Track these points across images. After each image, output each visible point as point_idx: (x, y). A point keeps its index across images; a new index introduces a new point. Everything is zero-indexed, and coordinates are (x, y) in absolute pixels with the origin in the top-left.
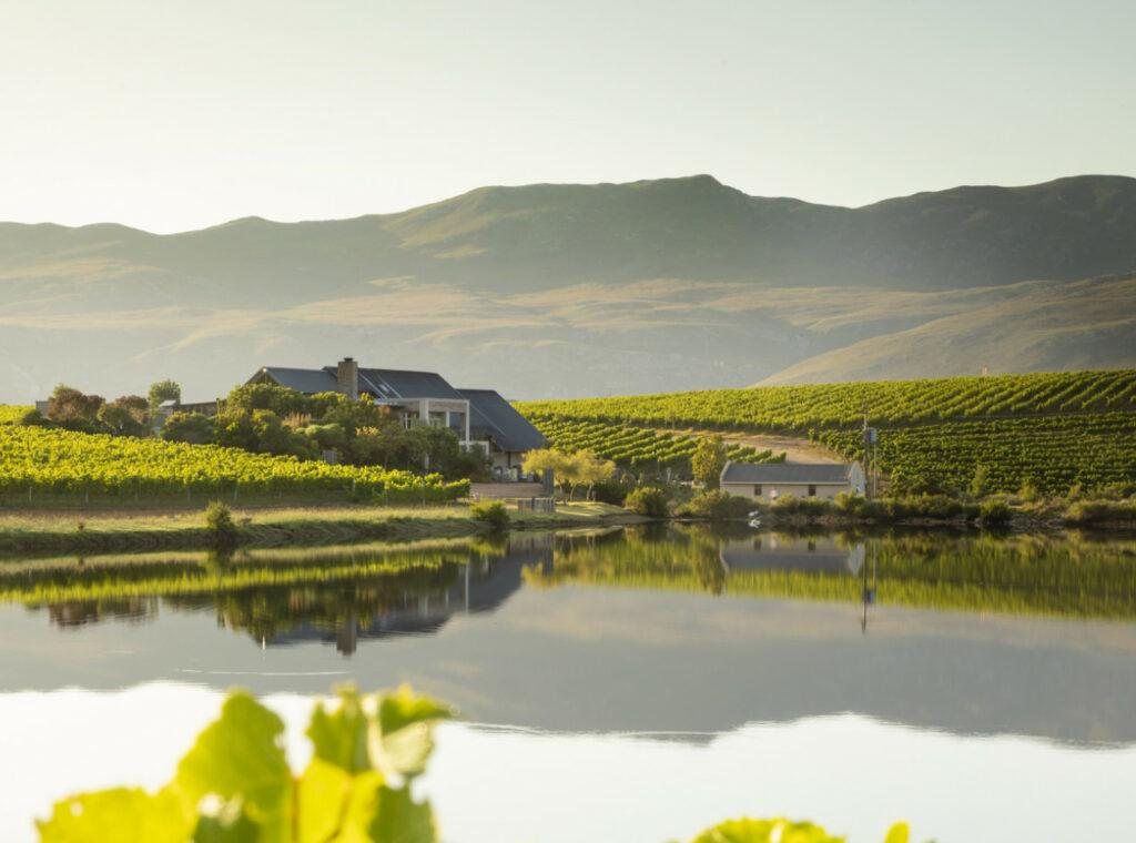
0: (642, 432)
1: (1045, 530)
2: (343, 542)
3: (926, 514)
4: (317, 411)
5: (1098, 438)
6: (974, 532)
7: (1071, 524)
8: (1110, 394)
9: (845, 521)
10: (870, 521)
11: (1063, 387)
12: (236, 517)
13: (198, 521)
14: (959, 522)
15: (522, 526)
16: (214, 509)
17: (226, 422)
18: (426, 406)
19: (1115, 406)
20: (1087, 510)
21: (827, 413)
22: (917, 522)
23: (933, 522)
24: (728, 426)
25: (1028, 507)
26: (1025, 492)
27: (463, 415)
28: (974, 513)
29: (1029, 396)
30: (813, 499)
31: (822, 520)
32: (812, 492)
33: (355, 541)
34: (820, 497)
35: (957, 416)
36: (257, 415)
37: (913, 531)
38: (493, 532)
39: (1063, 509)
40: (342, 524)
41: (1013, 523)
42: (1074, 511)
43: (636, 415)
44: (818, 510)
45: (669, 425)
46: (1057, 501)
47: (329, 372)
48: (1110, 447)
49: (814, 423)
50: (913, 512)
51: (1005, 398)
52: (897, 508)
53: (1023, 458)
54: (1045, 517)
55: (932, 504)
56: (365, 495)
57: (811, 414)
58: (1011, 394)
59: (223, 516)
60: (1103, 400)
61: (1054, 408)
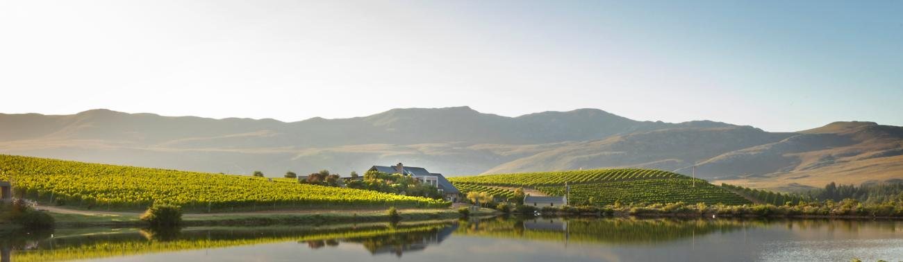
0: (483, 187)
1: (623, 216)
2: (425, 220)
3: (588, 211)
4: (394, 179)
5: (622, 189)
6: (602, 217)
7: (632, 214)
8: (623, 176)
9: (564, 213)
10: (572, 214)
11: (608, 174)
12: (398, 211)
13: (387, 212)
14: (598, 214)
15: (473, 215)
16: (392, 209)
17: (369, 183)
18: (425, 178)
19: (625, 179)
20: (636, 210)
21: (539, 181)
22: (586, 214)
23: (591, 214)
24: (509, 185)
25: (618, 209)
26: (616, 205)
27: (436, 181)
28: (603, 211)
29: (599, 176)
30: (553, 207)
31: (557, 213)
32: (552, 205)
33: (428, 219)
34: (554, 206)
35: (578, 182)
36: (379, 181)
37: (584, 217)
38: (466, 217)
39: (629, 210)
40: (425, 214)
41: (614, 214)
42: (633, 210)
43: (479, 182)
44: (555, 210)
45: (490, 185)
46: (627, 207)
47: (393, 167)
48: (626, 192)
49: (535, 184)
50: (584, 211)
51: (591, 177)
52: (579, 209)
53: (600, 195)
54: (624, 212)
55: (590, 208)
56: (423, 205)
57: (533, 181)
58: (593, 176)
59: (395, 211)
60: (621, 177)
61: (606, 180)
